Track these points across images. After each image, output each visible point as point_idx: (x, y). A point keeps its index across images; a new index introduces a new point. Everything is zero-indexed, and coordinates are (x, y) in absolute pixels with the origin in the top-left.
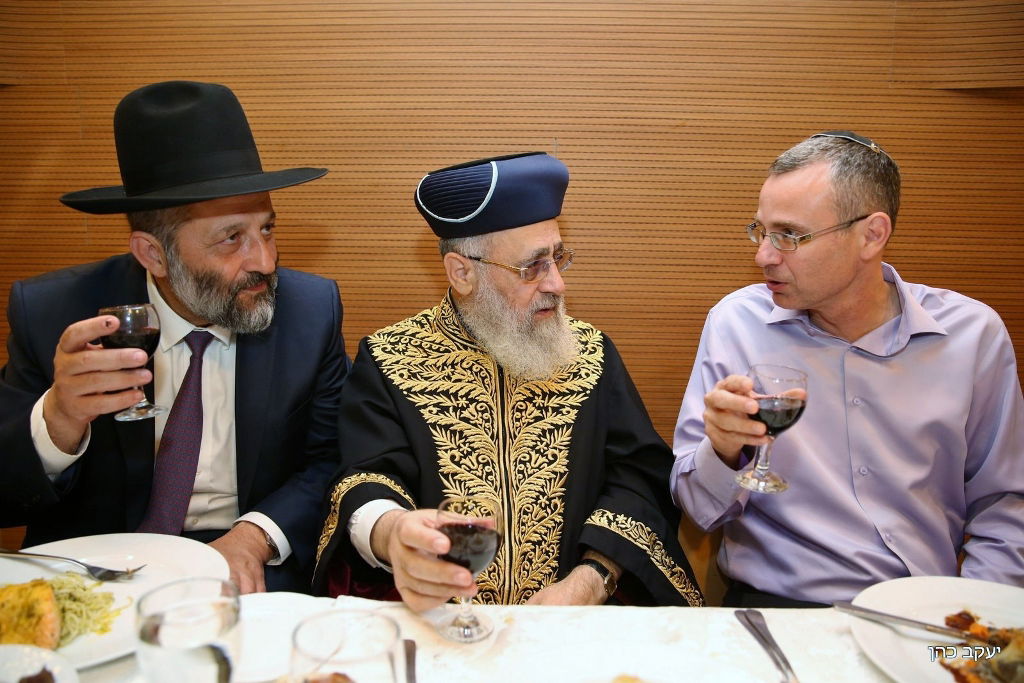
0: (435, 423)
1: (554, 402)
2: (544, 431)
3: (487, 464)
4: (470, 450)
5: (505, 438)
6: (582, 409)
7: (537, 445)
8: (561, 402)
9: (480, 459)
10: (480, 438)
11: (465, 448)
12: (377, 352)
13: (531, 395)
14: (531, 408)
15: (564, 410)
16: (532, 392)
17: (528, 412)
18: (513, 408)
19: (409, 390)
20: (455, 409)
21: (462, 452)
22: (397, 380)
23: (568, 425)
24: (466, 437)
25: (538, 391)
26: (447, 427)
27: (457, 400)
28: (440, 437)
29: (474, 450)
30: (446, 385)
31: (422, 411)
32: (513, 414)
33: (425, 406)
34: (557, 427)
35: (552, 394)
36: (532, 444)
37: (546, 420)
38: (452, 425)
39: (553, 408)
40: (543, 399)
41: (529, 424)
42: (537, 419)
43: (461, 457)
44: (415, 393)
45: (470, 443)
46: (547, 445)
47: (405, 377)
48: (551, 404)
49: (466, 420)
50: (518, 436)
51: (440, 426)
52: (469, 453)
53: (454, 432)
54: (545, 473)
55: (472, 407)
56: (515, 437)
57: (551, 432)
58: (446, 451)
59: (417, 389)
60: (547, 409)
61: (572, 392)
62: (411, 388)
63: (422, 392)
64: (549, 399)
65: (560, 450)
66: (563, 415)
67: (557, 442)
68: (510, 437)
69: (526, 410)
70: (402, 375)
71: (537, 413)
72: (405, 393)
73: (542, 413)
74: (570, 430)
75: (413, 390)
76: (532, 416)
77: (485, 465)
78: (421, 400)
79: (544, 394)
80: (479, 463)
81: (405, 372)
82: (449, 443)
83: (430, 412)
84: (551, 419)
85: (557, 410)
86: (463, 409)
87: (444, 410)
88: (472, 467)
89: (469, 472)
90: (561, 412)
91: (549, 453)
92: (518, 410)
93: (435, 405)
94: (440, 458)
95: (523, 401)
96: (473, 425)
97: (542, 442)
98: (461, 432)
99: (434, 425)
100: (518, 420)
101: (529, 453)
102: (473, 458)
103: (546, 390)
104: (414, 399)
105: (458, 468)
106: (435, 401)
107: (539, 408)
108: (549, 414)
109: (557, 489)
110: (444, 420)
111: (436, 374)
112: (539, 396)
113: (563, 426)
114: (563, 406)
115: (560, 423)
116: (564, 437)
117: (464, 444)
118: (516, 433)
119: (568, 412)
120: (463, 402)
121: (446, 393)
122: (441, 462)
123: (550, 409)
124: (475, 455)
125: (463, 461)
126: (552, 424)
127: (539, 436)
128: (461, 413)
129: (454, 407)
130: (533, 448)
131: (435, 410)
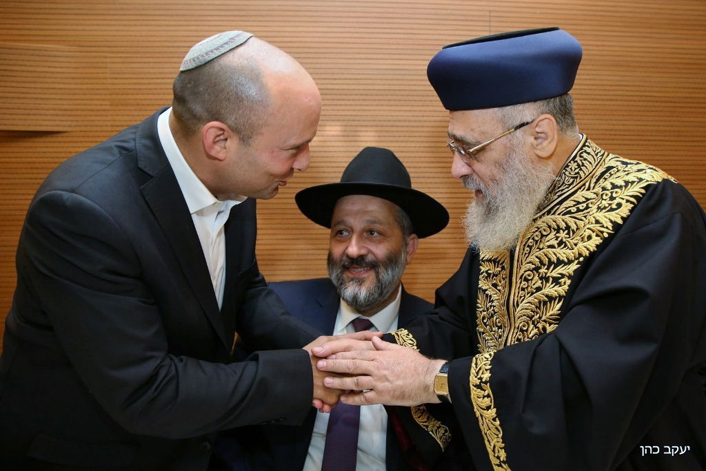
2: (540, 302)
3: (501, 327)
7: (533, 316)
8: (564, 272)
9: (497, 322)
11: (491, 311)
13: (539, 265)
15: (563, 280)
16: (541, 262)
17: (533, 282)
18: (521, 278)
20: (493, 275)
21: (489, 315)
23: (560, 297)
24: (493, 301)
25: (546, 261)
26: (485, 292)
28: (480, 301)
29: (494, 313)
32: (521, 283)
34: (551, 298)
36: (529, 312)
39: (553, 278)
40: (548, 269)
41: (532, 293)
43: (488, 319)
45: (494, 306)
46: (540, 318)
48: (553, 274)
49: (496, 286)
50: (520, 305)
52: (492, 316)
55: (502, 274)
56: (518, 305)
57: (545, 303)
60: (547, 280)
64: (554, 269)
65: (550, 324)
66: (560, 286)
67: (548, 314)
68: (514, 305)
69: (532, 280)
73: (542, 283)
74: (561, 303)
76: (535, 287)
77: (499, 328)
79: (550, 263)
80: (496, 325)
82: (483, 305)
83: (483, 278)
84: (551, 290)
85: (556, 281)
86: (497, 275)
87: (488, 276)
88: (493, 328)
89: (490, 332)
90: (560, 283)
92: (526, 280)
94: (477, 318)
95: (532, 271)
96: (499, 290)
97: (537, 313)
98: (490, 296)
99: (480, 289)
100: (523, 289)
101: (527, 323)
102: (494, 320)
103: (554, 259)
107: (541, 278)
108: (548, 285)
110: (486, 285)
112: (544, 265)
113: (556, 297)
116: (554, 311)
117: (491, 307)
118: (520, 301)
119: (565, 283)
120: (499, 269)
122: (478, 321)
123: (551, 279)
124: (495, 318)
126: (547, 296)
127: (537, 307)
128: (494, 279)
129: (493, 273)
130: (531, 318)
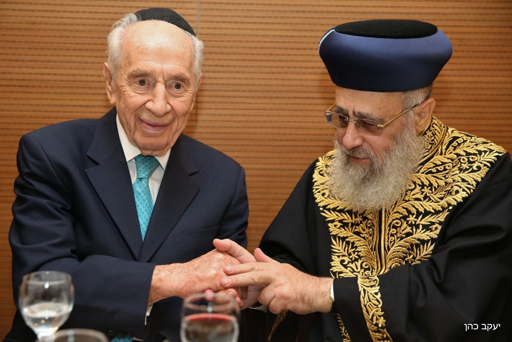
0: (336, 235)
1: (427, 220)
2: (412, 245)
3: (368, 269)
4: (357, 257)
7: (406, 257)
8: (434, 221)
9: (364, 264)
11: (354, 256)
13: (407, 214)
14: (404, 225)
15: (433, 227)
16: (409, 212)
17: (402, 229)
18: (390, 225)
19: (324, 207)
20: (353, 225)
21: (351, 259)
22: (319, 198)
23: (433, 240)
24: (356, 247)
25: (414, 211)
26: (343, 239)
27: (356, 217)
28: (337, 246)
29: (360, 257)
31: (330, 225)
32: (389, 230)
33: (332, 221)
34: (423, 242)
36: (402, 255)
37: (414, 236)
38: (347, 237)
39: (423, 225)
40: (417, 217)
41: (402, 238)
42: (408, 234)
43: (349, 262)
44: (329, 210)
45: (358, 252)
46: (414, 258)
47: (326, 196)
48: (423, 222)
49: (358, 234)
50: (392, 249)
51: (339, 238)
52: (356, 260)
53: (348, 243)
55: (364, 223)
56: (389, 249)
57: (418, 246)
58: (339, 257)
59: (331, 207)
60: (417, 226)
62: (327, 206)
63: (334, 210)
64: (423, 218)
66: (431, 231)
67: (422, 255)
68: (385, 249)
69: (400, 227)
70: (323, 195)
71: (409, 229)
72: (321, 209)
73: (413, 229)
74: (433, 245)
75: (327, 207)
76: (404, 232)
77: (365, 270)
78: (330, 216)
79: (419, 213)
80: (362, 268)
81: (327, 192)
82: (342, 251)
83: (335, 226)
84: (422, 235)
85: (426, 228)
86: (358, 225)
87: (344, 225)
88: (356, 270)
89: (352, 273)
90: (431, 229)
92: (394, 227)
93: (340, 221)
94: (332, 261)
95: (399, 219)
96: (362, 237)
97: (410, 255)
98: (353, 243)
99: (335, 237)
100: (392, 235)
102: (359, 264)
103: (422, 210)
104: (326, 215)
105: (345, 269)
106: (341, 218)
107: (411, 225)
108: (418, 231)
110: (343, 233)
112: (413, 214)
113: (428, 241)
114: (433, 223)
115: (426, 239)
116: (427, 251)
117: (354, 252)
118: (390, 246)
119: (436, 228)
120: (359, 219)
121: (350, 212)
122: (332, 264)
123: (421, 226)
124: (360, 262)
125: (350, 265)
126: (418, 240)
127: (408, 249)
128: (356, 228)
129: (352, 223)
130: (403, 259)
131: (339, 224)
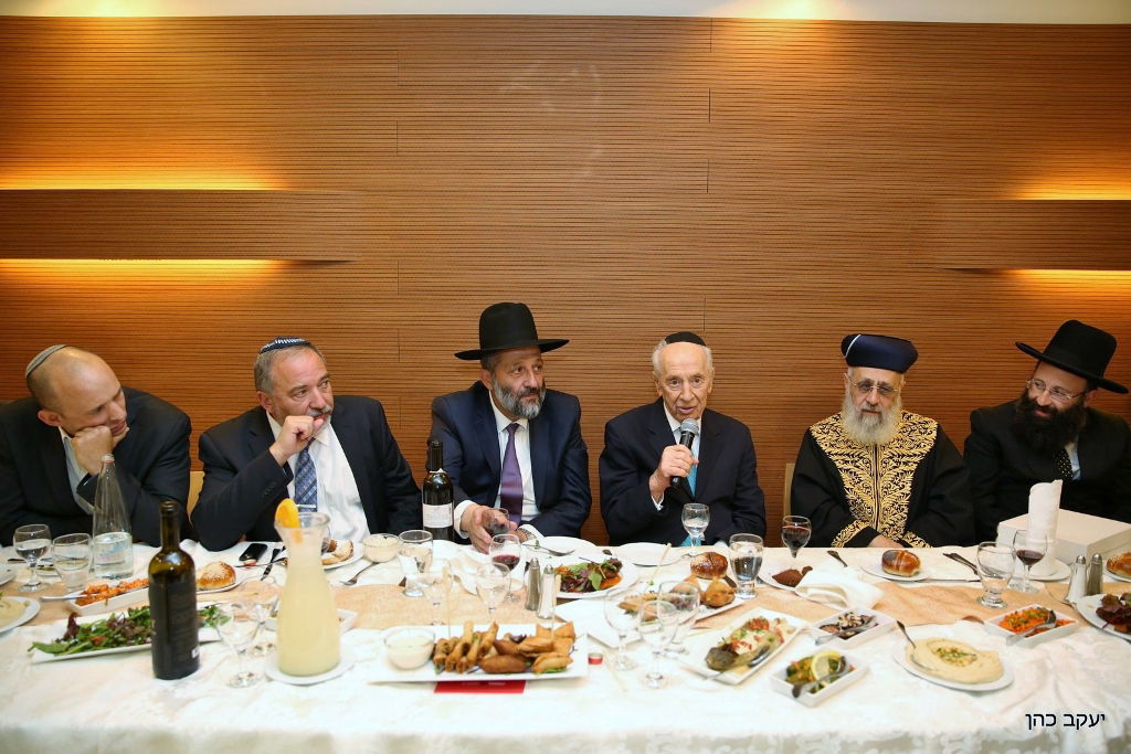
0: (842, 468)
1: (905, 459)
2: (898, 473)
4: (859, 481)
5: (877, 476)
6: (920, 465)
7: (894, 480)
8: (909, 460)
9: (864, 485)
10: (865, 477)
11: (857, 480)
12: (814, 433)
13: (892, 456)
14: (891, 462)
15: (910, 464)
18: (882, 462)
19: (829, 453)
22: (824, 447)
23: (911, 471)
25: (896, 454)
26: (847, 470)
27: (853, 457)
28: (844, 475)
29: (861, 481)
30: (849, 450)
31: (835, 463)
32: (882, 464)
33: (837, 461)
34: (905, 472)
35: (903, 455)
37: (899, 468)
38: (850, 469)
39: (904, 462)
41: (890, 470)
42: (895, 467)
44: (832, 454)
46: (899, 480)
47: (828, 446)
48: (903, 460)
49: (858, 467)
51: (844, 470)
52: (859, 483)
53: (851, 473)
54: (898, 493)
55: (861, 461)
57: (902, 474)
58: (847, 481)
59: (833, 452)
60: (900, 463)
61: (915, 455)
63: (836, 454)
64: (902, 458)
65: (907, 483)
66: (909, 466)
67: (905, 479)
68: (880, 476)
69: (889, 463)
70: (826, 445)
71: (895, 465)
72: (827, 454)
73: (897, 464)
74: (913, 474)
76: (892, 466)
77: (866, 488)
78: (835, 458)
79: (899, 455)
80: (863, 487)
81: (828, 444)
82: (848, 477)
83: (840, 463)
84: (903, 468)
85: (906, 464)
86: (856, 462)
87: (847, 462)
88: (860, 489)
91: (901, 484)
92: (885, 463)
93: (842, 460)
95: (887, 458)
97: (897, 479)
98: (855, 473)
100: (884, 468)
101: (890, 484)
102: (861, 485)
103: (900, 453)
104: (831, 457)
106: (842, 458)
107: (896, 462)
108: (901, 465)
109: (905, 501)
110: (846, 467)
111: (842, 445)
112: (896, 456)
113: (909, 471)
114: (910, 462)
115: (907, 470)
116: (910, 477)
117: (856, 478)
118: (883, 474)
119: (912, 465)
120: (856, 458)
121: (848, 455)
122: (845, 485)
123: (902, 463)
125: (856, 486)
126: (903, 470)
127: (895, 476)
128: (855, 464)
129: (851, 461)
130: (892, 481)
131: (842, 462)
